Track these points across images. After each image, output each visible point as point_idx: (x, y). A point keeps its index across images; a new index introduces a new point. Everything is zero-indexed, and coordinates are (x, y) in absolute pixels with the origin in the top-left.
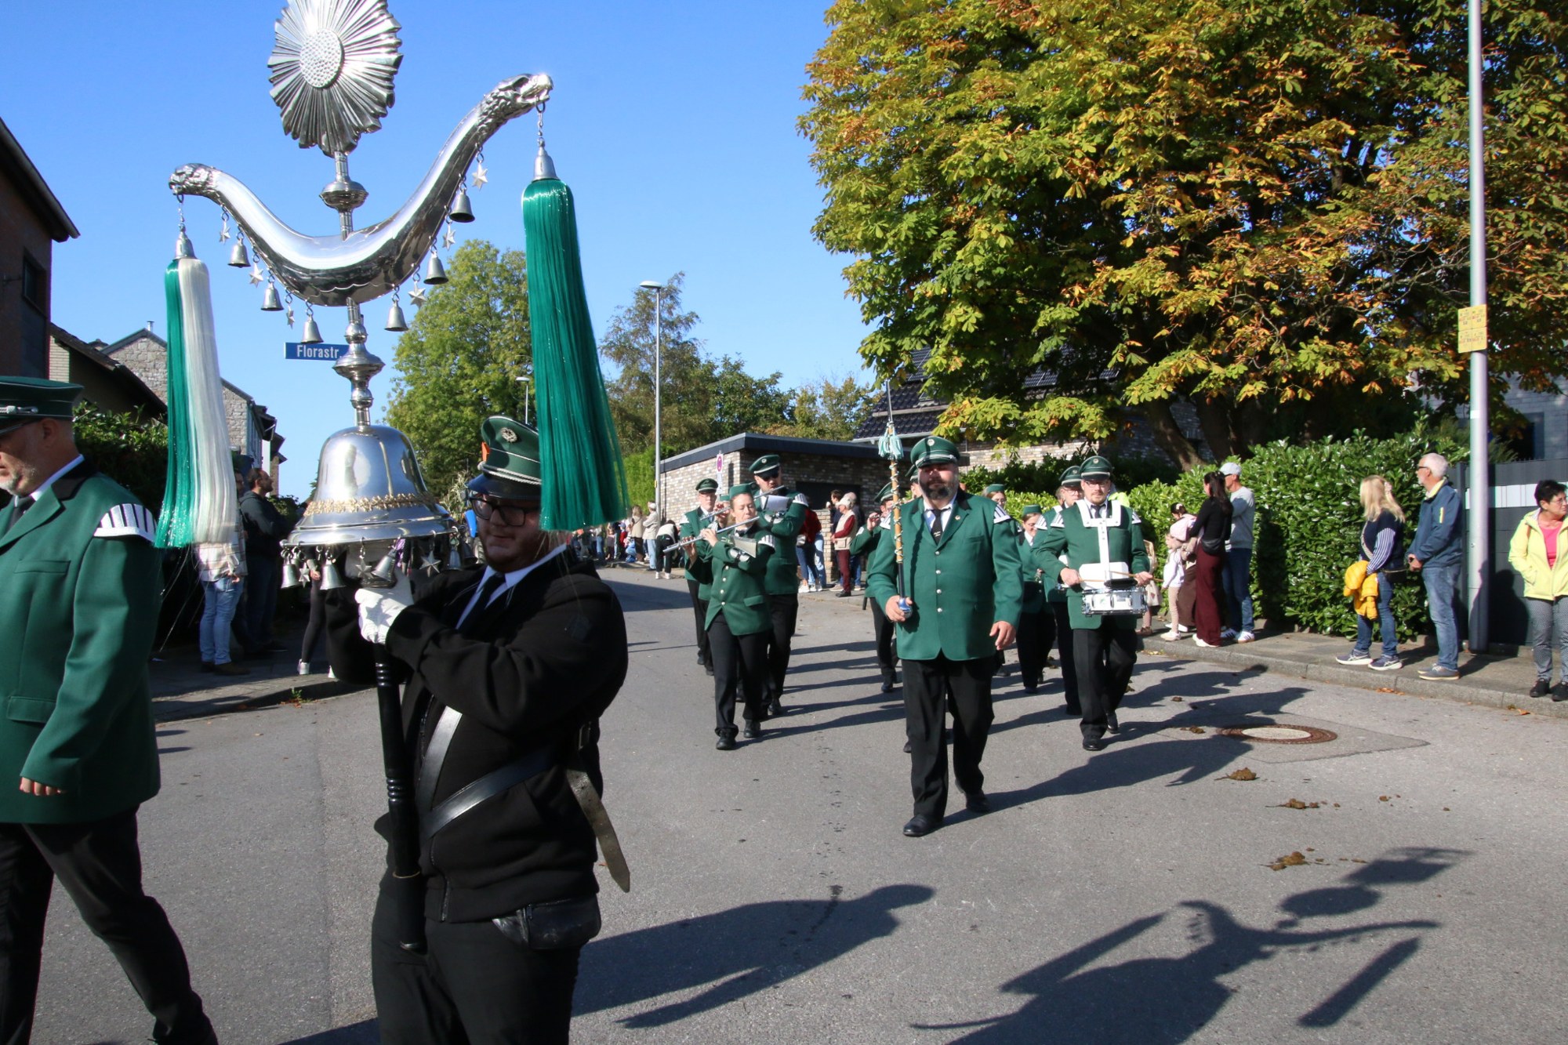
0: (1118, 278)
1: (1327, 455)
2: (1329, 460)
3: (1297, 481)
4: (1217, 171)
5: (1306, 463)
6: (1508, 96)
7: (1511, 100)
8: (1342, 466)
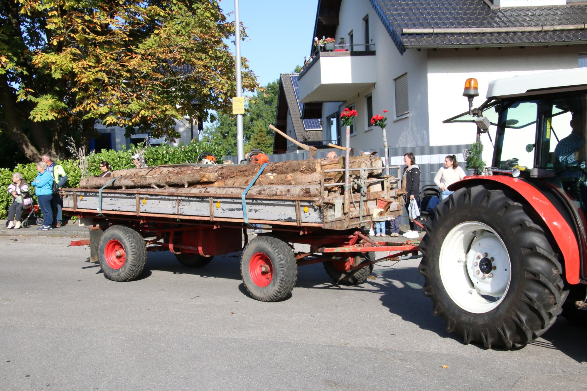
0: (50, 60)
1: (173, 151)
2: (174, 153)
3: (159, 161)
4: (96, 16)
5: (163, 154)
6: (197, 6)
7: (198, 8)
8: (182, 155)
